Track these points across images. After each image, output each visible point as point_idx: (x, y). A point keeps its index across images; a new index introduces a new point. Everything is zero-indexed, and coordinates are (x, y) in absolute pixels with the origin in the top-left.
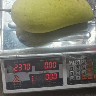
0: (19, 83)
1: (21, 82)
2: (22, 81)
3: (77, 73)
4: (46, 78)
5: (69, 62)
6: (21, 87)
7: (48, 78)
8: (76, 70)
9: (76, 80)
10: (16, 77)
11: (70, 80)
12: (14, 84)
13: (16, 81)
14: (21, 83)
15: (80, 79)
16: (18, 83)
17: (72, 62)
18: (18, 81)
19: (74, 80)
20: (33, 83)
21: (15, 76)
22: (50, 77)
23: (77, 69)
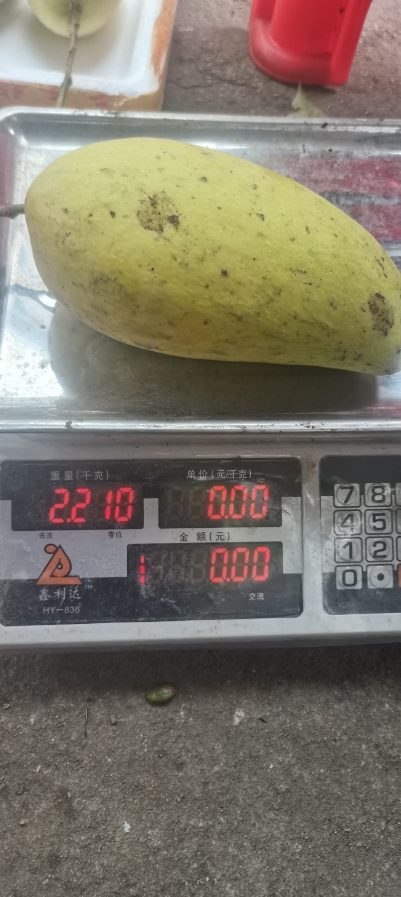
0: (68, 587)
1: (79, 583)
2: (83, 580)
3: (373, 549)
4: (213, 569)
5: (336, 486)
6: (77, 609)
7: (225, 569)
8: (371, 536)
9: (370, 586)
10: (54, 553)
11: (339, 587)
12: (44, 596)
13: (52, 576)
14: (81, 587)
15: (391, 586)
16: (61, 587)
17: (352, 488)
18: (67, 576)
19: (359, 586)
20: (143, 592)
21: (52, 549)
22: (234, 569)
23: (375, 528)
